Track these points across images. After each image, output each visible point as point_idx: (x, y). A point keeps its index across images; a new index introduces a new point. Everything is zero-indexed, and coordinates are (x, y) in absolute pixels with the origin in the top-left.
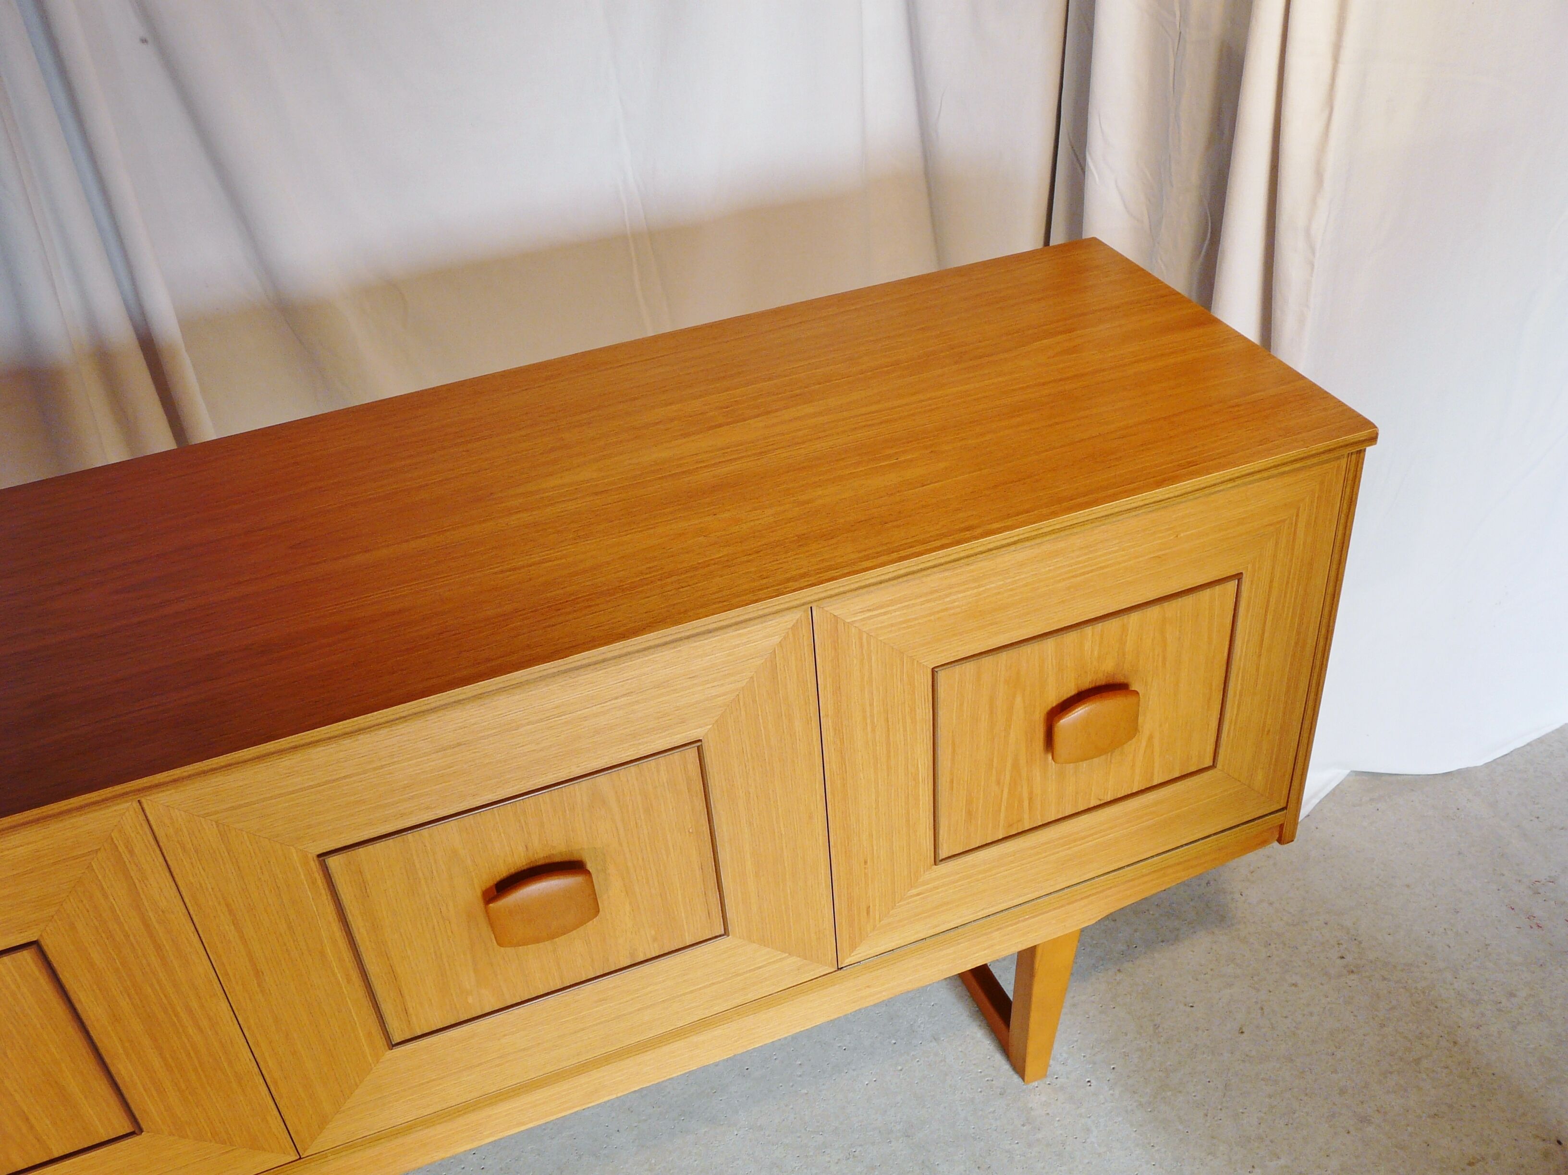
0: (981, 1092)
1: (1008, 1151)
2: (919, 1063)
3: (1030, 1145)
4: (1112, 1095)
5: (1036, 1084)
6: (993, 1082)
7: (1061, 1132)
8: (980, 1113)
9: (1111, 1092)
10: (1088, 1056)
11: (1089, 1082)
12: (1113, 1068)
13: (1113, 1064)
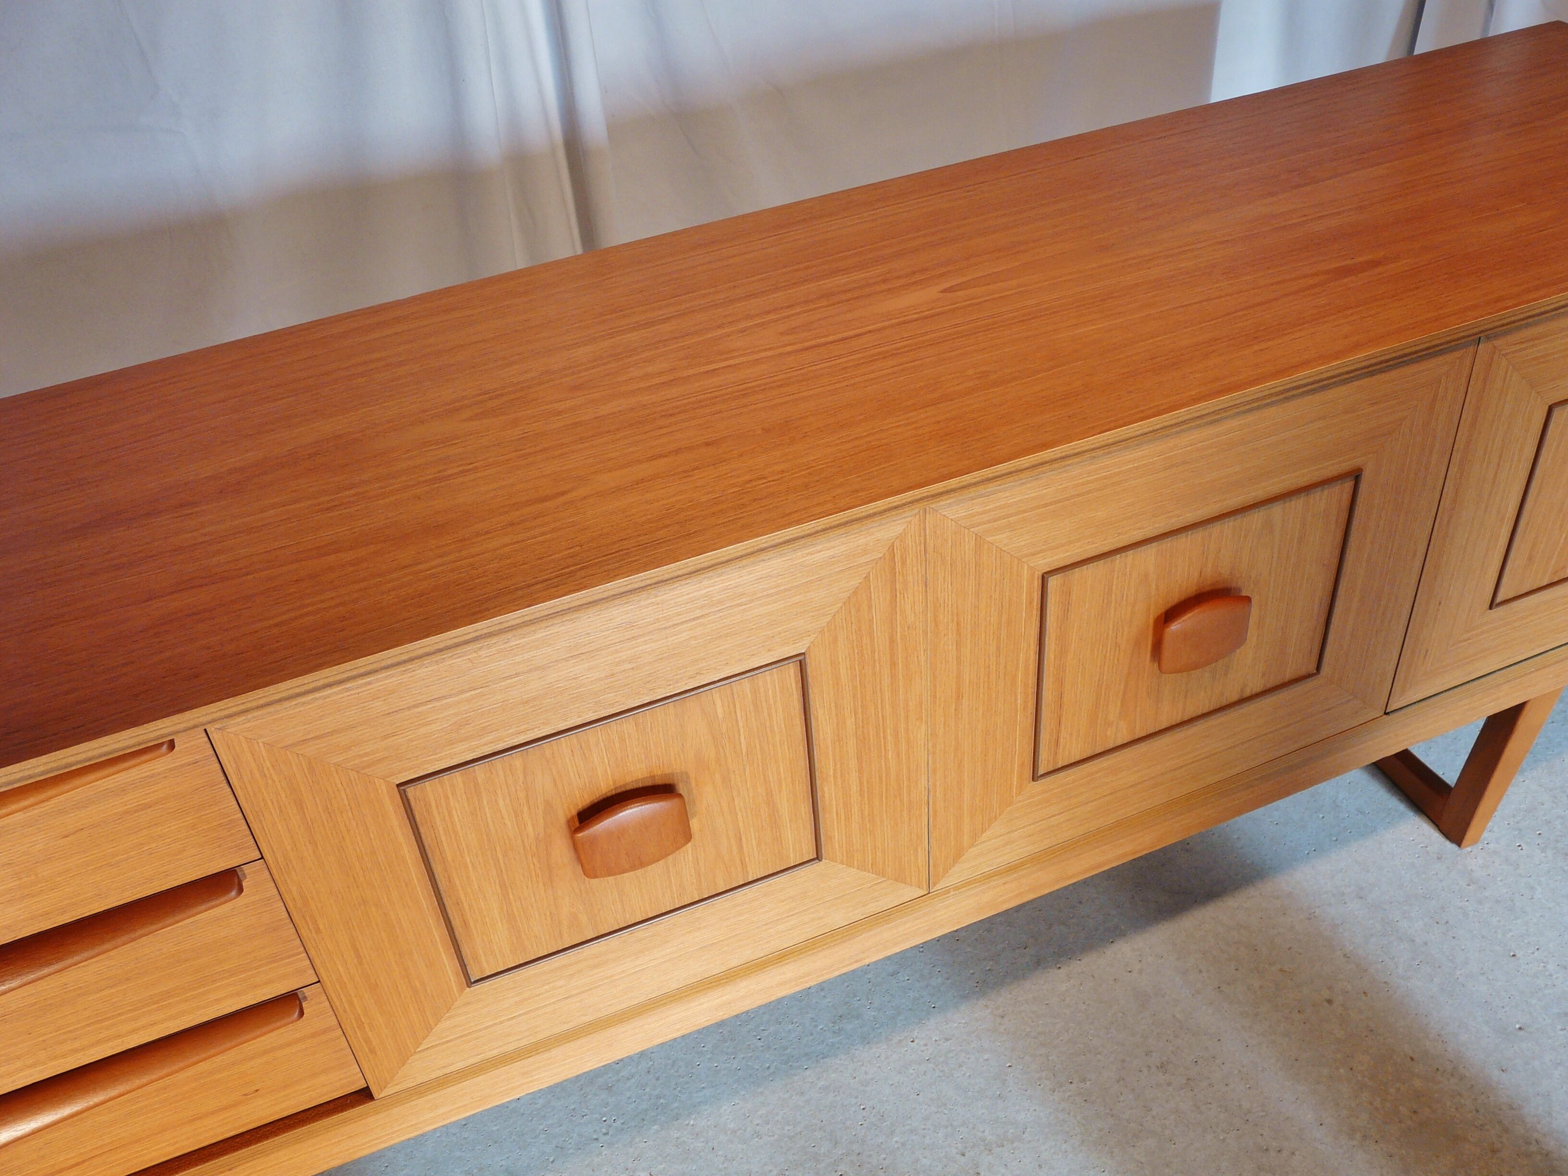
0: (1419, 857)
1: (1461, 908)
2: (1352, 834)
3: (1480, 903)
4: (1546, 857)
5: (1469, 849)
6: (1428, 848)
7: (1506, 890)
8: (1424, 876)
9: (1544, 854)
10: (1512, 823)
11: (1519, 846)
12: (1539, 834)
13: (1538, 830)
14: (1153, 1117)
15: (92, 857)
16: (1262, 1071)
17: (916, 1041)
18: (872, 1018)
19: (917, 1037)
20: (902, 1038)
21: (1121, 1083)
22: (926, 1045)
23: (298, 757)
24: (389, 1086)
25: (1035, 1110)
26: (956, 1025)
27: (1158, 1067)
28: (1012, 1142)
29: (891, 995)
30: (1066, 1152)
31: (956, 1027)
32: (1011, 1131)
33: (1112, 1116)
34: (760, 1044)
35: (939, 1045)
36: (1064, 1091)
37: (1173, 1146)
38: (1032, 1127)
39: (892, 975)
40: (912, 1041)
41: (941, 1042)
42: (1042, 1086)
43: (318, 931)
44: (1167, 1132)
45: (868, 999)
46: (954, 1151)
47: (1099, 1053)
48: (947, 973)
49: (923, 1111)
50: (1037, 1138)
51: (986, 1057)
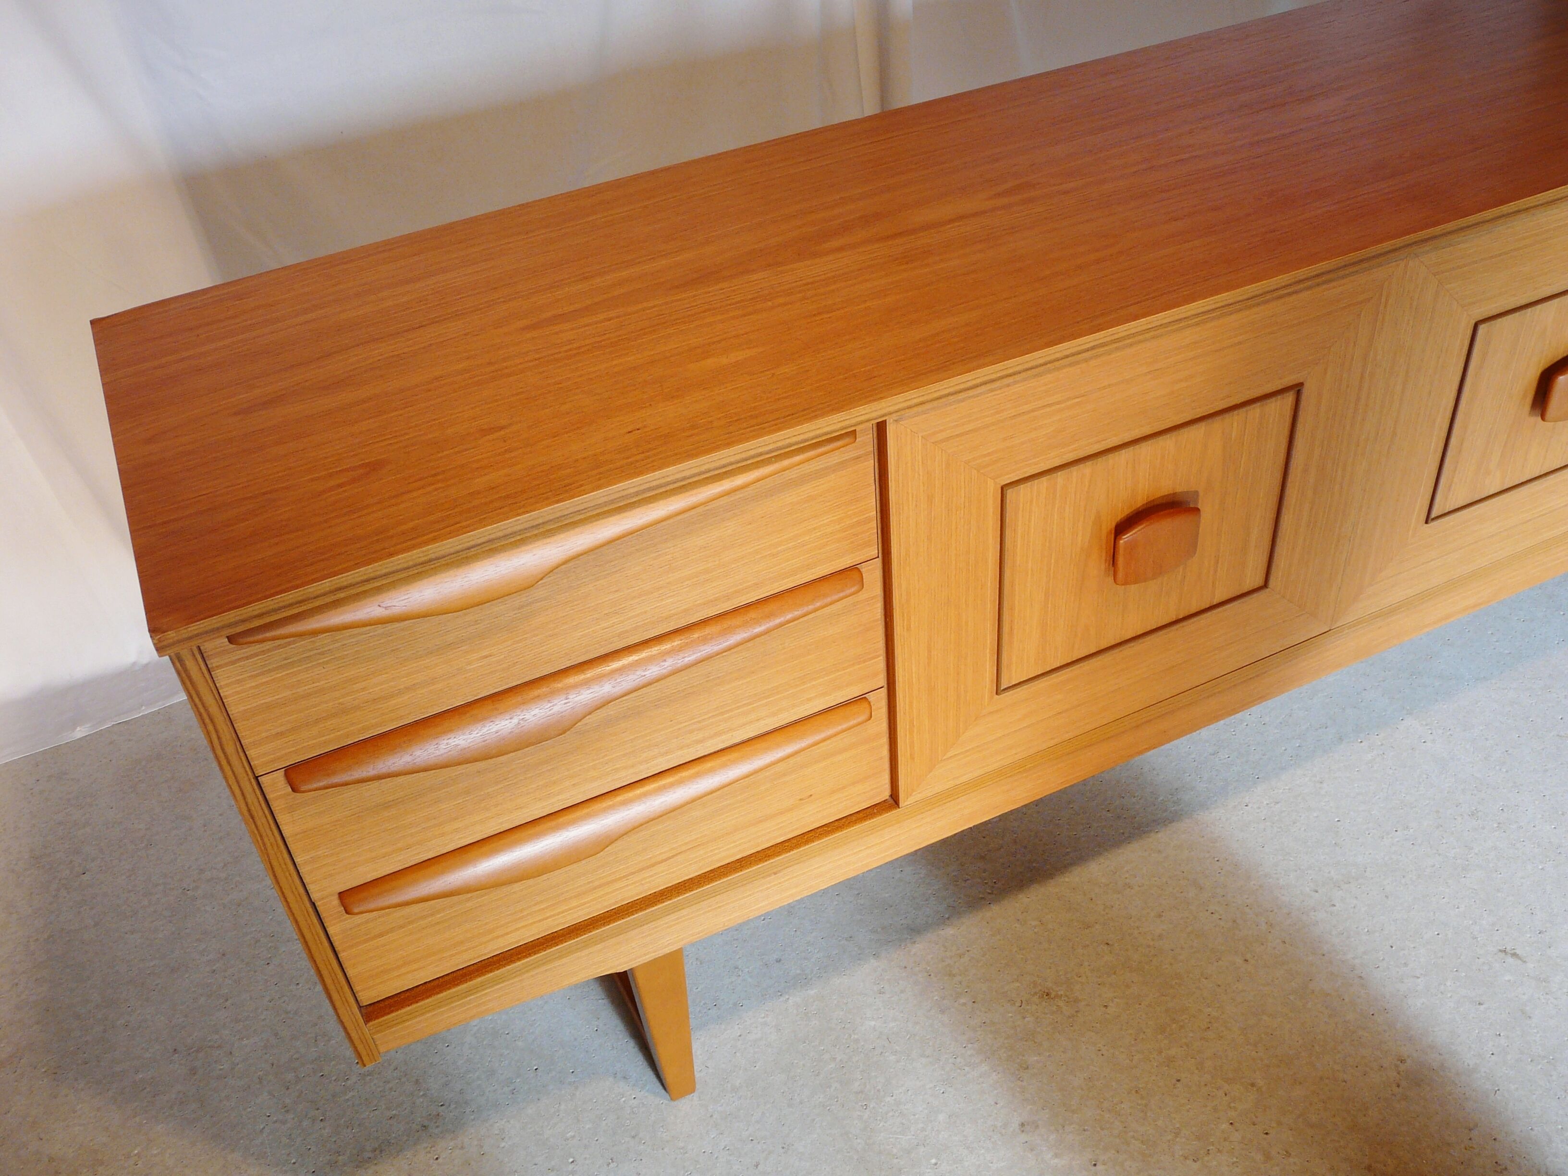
14: (1476, 854)
15: (763, 545)
16: (1563, 814)
17: (1250, 805)
18: (1205, 790)
19: (1249, 803)
20: (1236, 804)
21: (1441, 829)
22: (1259, 808)
23: (942, 452)
24: (914, 793)
25: (1370, 854)
26: (1281, 791)
27: (1469, 815)
28: (1357, 880)
29: (1217, 770)
30: (1407, 884)
31: (1283, 793)
32: (1353, 871)
33: (1439, 855)
34: (1109, 815)
35: (1271, 808)
36: (1392, 838)
37: (1500, 876)
38: (1370, 867)
39: (1214, 755)
40: (1246, 806)
41: (1272, 805)
42: (1371, 834)
43: (909, 629)
44: (1491, 865)
45: (1197, 775)
46: (1308, 889)
47: (1415, 807)
48: (1262, 750)
49: (1271, 859)
50: (1377, 875)
51: (1315, 815)
